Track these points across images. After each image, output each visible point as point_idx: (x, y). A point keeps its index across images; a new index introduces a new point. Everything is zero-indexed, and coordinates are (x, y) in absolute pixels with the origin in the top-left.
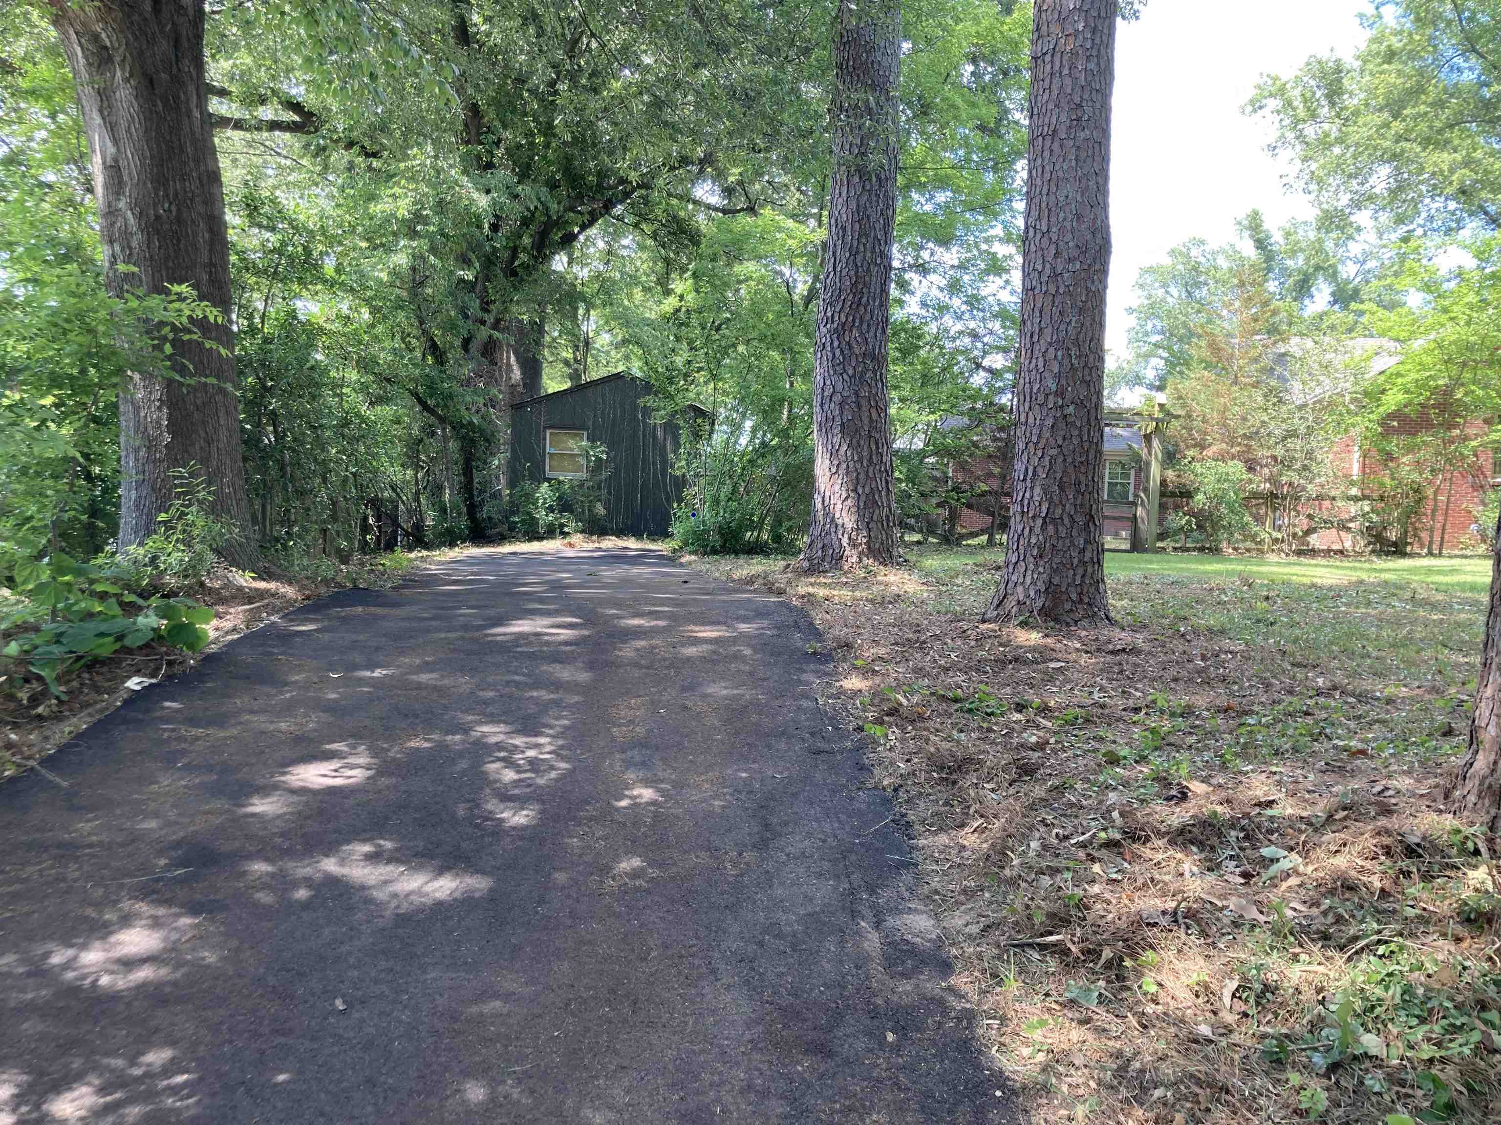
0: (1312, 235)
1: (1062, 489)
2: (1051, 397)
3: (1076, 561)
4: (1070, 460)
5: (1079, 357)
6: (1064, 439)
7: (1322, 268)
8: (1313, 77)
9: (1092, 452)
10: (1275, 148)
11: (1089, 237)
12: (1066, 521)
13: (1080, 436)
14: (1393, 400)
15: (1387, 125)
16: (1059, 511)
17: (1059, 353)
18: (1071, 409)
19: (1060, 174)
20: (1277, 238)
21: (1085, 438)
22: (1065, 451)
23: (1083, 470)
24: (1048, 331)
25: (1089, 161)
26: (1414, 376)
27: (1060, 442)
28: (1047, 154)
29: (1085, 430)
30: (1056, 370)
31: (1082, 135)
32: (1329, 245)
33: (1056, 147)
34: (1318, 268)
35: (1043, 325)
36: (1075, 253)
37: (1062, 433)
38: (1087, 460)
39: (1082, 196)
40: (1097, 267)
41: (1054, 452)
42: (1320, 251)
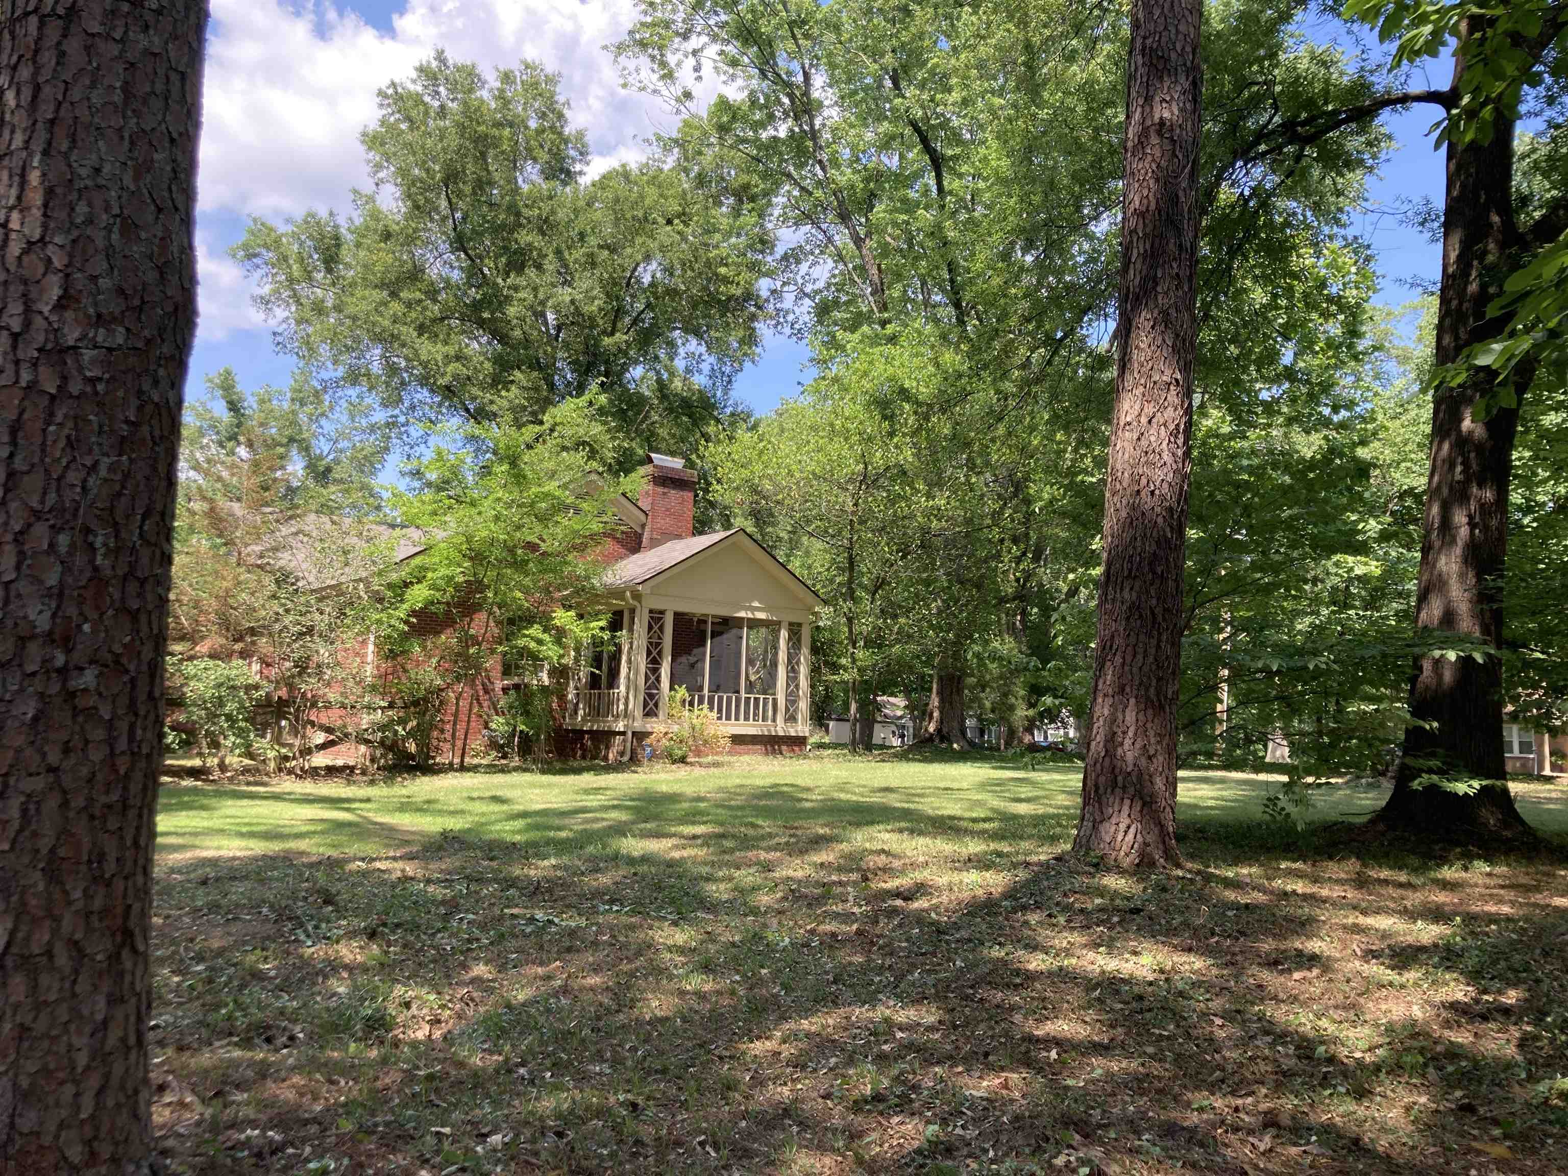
0: (286, 405)
1: (53, 875)
2: (33, 648)
3: (82, 1059)
4: (78, 802)
5: (116, 552)
6: (67, 750)
7: (295, 441)
8: (311, 237)
9: (138, 776)
10: (267, 303)
11: (151, 276)
12: (62, 959)
13: (111, 742)
14: (418, 595)
15: (385, 304)
16: (43, 936)
17: (63, 540)
18: (88, 678)
19: (83, 113)
20: (250, 403)
21: (122, 744)
22: (67, 781)
23: (113, 824)
24: (32, 484)
25: (156, 104)
26: (443, 572)
27: (54, 758)
28: (48, 58)
29: (123, 726)
30: (52, 579)
31: (143, 42)
32: (303, 418)
33: (73, 46)
34: (291, 440)
35: (19, 464)
36: (114, 307)
37: (64, 736)
38: (124, 800)
39: (137, 177)
40: (166, 349)
41: (38, 784)
42: (294, 423)
